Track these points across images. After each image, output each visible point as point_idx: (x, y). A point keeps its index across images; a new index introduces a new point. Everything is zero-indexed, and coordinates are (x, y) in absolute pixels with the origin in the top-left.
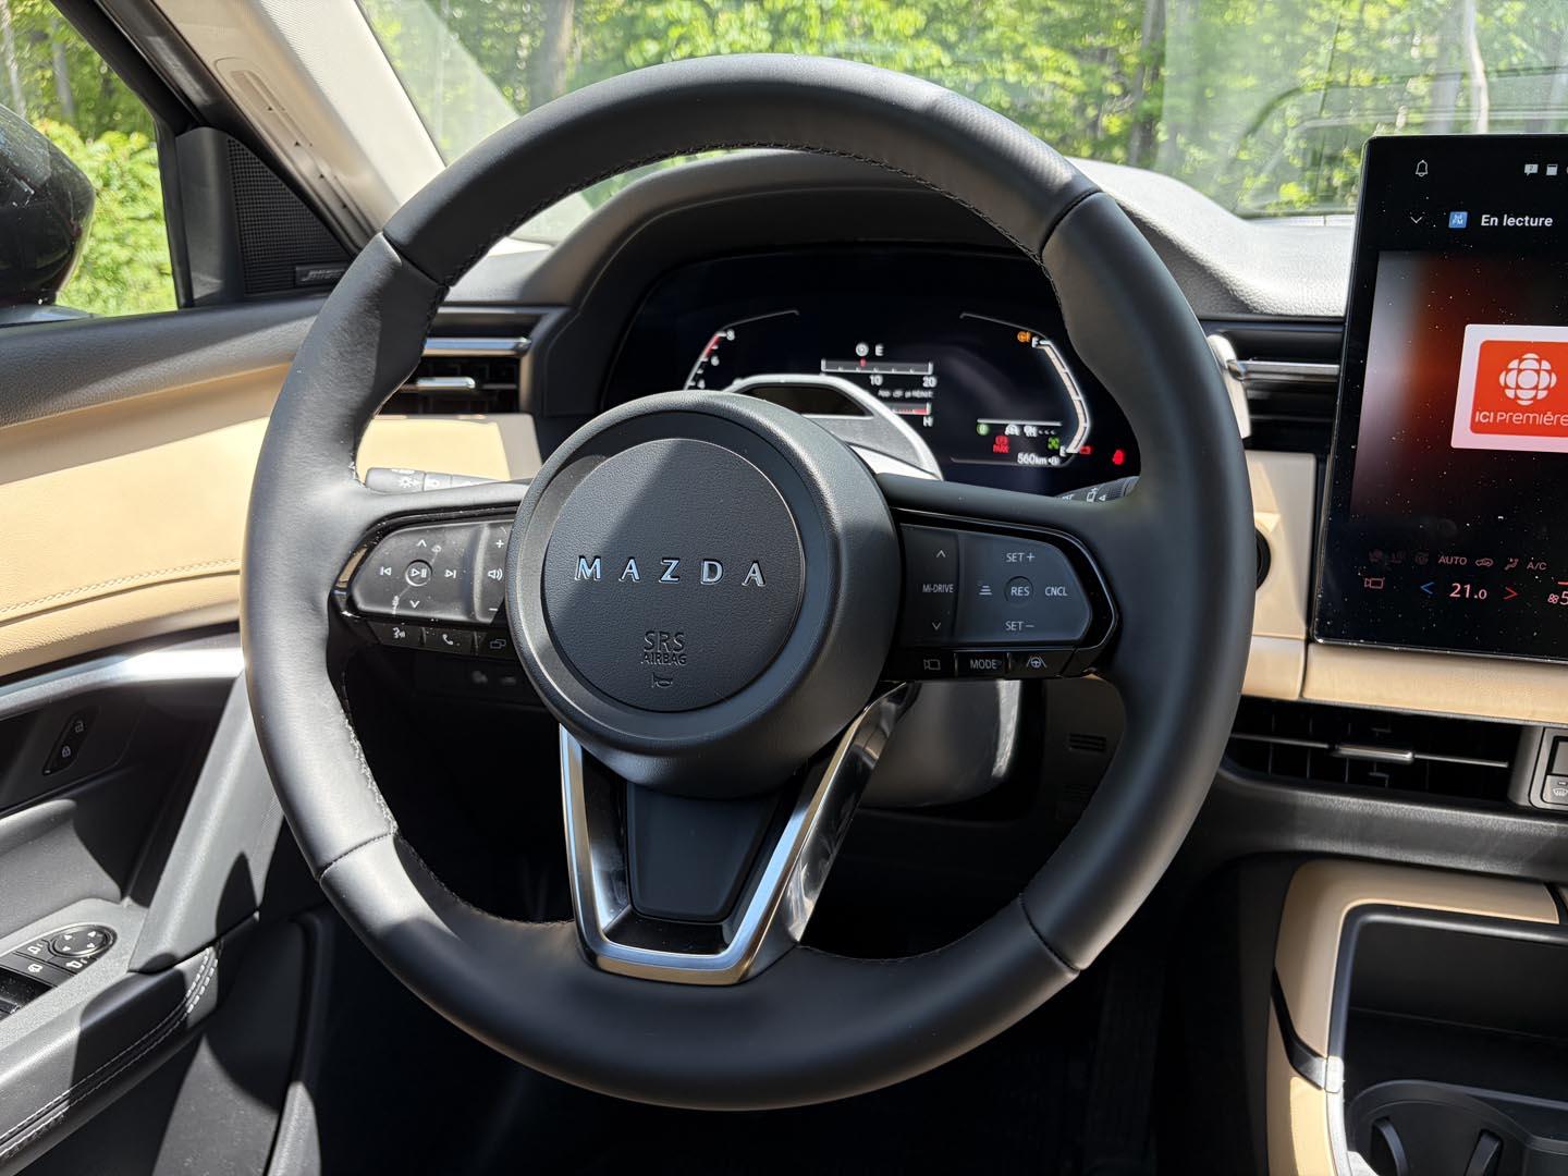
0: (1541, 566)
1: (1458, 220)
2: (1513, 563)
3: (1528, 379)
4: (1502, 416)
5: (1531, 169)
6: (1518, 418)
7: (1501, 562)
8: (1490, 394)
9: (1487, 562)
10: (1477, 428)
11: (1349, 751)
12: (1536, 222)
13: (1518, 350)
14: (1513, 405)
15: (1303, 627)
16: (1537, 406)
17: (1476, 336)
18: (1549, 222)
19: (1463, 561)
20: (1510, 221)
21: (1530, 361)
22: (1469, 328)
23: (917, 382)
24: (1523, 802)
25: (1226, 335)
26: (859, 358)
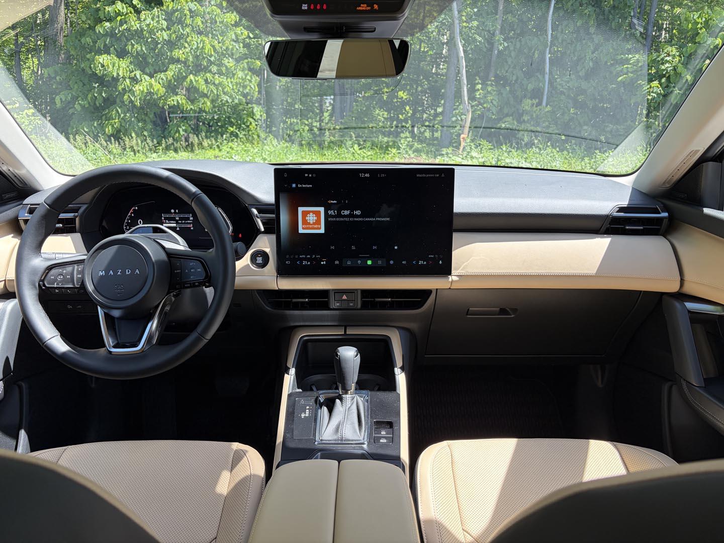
0: (319, 256)
1: (294, 185)
2: (314, 256)
3: (311, 218)
4: (308, 226)
5: (306, 175)
6: (310, 226)
7: (311, 256)
8: (305, 222)
9: (308, 256)
10: (303, 228)
11: (294, 300)
12: (309, 186)
13: (309, 212)
14: (309, 224)
15: (276, 273)
16: (314, 224)
17: (301, 209)
18: (311, 186)
19: (304, 256)
20: (304, 186)
21: (311, 214)
22: (299, 208)
23: (188, 219)
24: (331, 307)
25: (256, 208)
26: (172, 213)
